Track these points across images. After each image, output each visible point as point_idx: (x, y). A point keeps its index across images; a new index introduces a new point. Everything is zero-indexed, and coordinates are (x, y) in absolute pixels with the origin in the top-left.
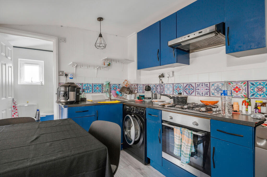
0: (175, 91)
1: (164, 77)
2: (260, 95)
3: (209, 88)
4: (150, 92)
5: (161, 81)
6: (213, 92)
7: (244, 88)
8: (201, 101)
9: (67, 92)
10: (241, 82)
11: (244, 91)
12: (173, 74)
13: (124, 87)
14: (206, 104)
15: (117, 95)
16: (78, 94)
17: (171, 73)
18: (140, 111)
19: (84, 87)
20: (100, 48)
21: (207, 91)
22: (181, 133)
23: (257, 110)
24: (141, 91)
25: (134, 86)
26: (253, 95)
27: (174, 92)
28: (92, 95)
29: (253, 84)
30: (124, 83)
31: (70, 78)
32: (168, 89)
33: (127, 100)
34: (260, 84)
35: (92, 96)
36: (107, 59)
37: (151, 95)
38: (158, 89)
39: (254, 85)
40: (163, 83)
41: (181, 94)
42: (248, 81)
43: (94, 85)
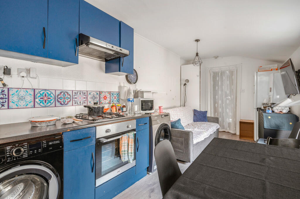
0: (39, 102)
2: (115, 101)
3: (86, 97)
6: (90, 100)
10: (107, 92)
26: (112, 101)
27: (36, 103)
29: (112, 94)
32: (22, 98)
34: (115, 94)
40: (6, 87)
42: (110, 92)
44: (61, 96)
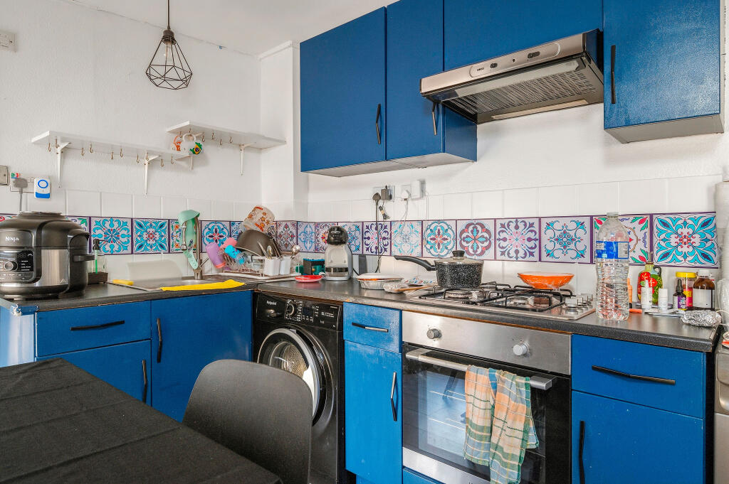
0: (428, 246)
1: (390, 197)
2: (685, 257)
3: (537, 237)
4: (343, 248)
5: (380, 214)
6: (550, 246)
7: (641, 235)
8: (521, 276)
9: (32, 253)
10: (632, 218)
11: (641, 245)
12: (423, 191)
13: (251, 232)
14: (535, 285)
15: (227, 259)
16: (79, 258)
17: (417, 185)
18: (320, 314)
19: (98, 232)
20: (165, 84)
21: (532, 244)
22: (495, 387)
23: (684, 302)
24: (308, 245)
25: (286, 226)
26: (666, 255)
27: (424, 248)
28: (130, 261)
29: (665, 224)
30: (250, 216)
31: (39, 195)
32: (406, 239)
33: (264, 278)
34: (685, 223)
35: (131, 265)
36: (189, 132)
37: (346, 259)
38: (369, 238)
39: (668, 226)
40: (388, 220)
41: (461, 254)
42: (651, 215)
43: (136, 225)
44: (467, 234)
